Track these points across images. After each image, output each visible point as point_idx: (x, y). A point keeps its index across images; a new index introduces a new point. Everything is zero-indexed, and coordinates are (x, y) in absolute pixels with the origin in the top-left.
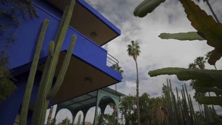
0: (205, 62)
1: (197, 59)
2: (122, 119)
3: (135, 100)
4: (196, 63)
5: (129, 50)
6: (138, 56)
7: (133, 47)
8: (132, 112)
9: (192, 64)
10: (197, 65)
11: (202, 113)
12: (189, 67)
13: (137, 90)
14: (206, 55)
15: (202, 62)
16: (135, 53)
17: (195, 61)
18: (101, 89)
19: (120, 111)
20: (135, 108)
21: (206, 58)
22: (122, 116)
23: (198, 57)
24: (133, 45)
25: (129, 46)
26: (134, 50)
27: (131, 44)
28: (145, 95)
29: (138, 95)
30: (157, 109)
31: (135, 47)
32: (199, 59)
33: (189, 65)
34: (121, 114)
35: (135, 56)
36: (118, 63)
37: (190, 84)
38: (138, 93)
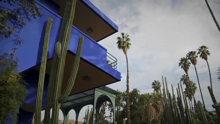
0: (197, 56)
1: (189, 53)
2: (111, 116)
3: (125, 96)
4: (188, 58)
5: (119, 43)
6: (128, 49)
7: (123, 39)
8: (122, 109)
9: (184, 58)
10: (189, 59)
11: (192, 109)
12: (180, 61)
13: (128, 86)
14: (199, 49)
15: (194, 56)
16: (125, 46)
17: (187, 55)
18: (98, 87)
19: (109, 108)
20: (125, 104)
21: (199, 53)
22: (111, 114)
23: (190, 51)
24: (123, 37)
25: (119, 38)
26: (124, 43)
27: (121, 36)
28: (135, 91)
29: (128, 91)
30: (148, 106)
31: (125, 40)
32: (192, 53)
33: (181, 59)
34: (110, 111)
35: (125, 49)
36: (117, 61)
37: (181, 79)
38: (128, 89)
